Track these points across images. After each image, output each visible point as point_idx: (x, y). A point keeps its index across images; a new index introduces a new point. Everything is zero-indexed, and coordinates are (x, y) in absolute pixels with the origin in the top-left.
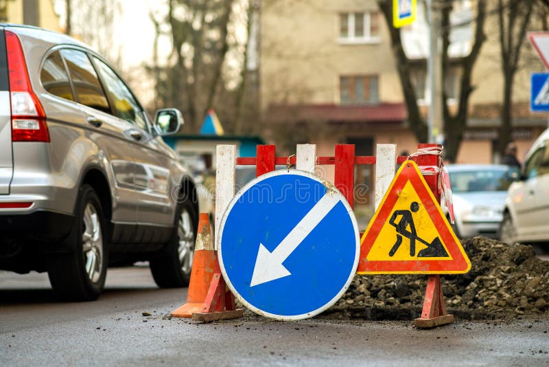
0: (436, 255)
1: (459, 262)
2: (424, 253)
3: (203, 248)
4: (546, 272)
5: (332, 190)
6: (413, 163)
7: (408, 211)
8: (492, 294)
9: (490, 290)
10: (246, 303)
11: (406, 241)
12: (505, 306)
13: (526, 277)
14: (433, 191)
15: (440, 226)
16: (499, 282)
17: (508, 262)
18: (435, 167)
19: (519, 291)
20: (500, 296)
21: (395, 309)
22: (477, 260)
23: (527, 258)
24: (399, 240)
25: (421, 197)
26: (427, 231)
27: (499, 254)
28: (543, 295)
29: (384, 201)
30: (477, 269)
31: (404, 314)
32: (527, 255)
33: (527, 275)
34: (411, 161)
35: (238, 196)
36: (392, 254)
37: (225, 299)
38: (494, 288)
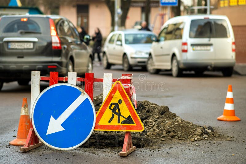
0: (129, 123)
1: (139, 127)
2: (124, 122)
3: (24, 114)
4: (174, 118)
5: (84, 93)
6: (120, 82)
7: (117, 103)
8: (151, 128)
9: (150, 127)
10: (44, 142)
11: (116, 116)
12: (156, 135)
13: (165, 121)
14: (128, 95)
15: (131, 110)
16: (154, 123)
17: (157, 113)
18: (129, 84)
19: (162, 128)
20: (154, 130)
21: (108, 135)
22: (144, 112)
23: (166, 112)
24: (113, 116)
25: (123, 98)
26: (125, 112)
27: (154, 109)
28: (172, 130)
29: (107, 98)
30: (144, 117)
31: (112, 137)
32: (166, 110)
33: (166, 120)
34: (118, 81)
35: (42, 94)
36: (110, 122)
37: (35, 139)
38: (151, 126)
